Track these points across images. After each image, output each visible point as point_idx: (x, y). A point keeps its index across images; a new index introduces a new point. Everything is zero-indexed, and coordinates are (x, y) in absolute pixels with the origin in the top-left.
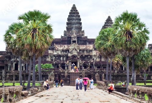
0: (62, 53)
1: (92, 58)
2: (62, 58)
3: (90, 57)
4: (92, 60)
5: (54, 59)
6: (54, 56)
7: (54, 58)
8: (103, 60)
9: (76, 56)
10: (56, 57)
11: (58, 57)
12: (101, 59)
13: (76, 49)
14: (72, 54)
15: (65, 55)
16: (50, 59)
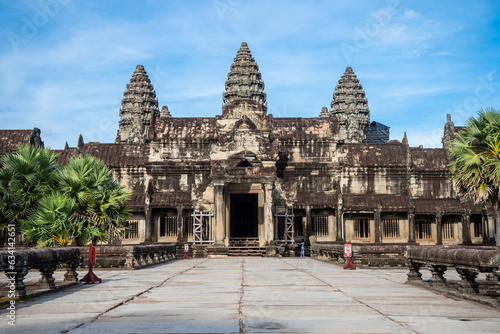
0: (189, 155)
1: (329, 176)
2: (184, 180)
3: (320, 175)
4: (328, 189)
5: (146, 184)
6: (149, 173)
7: (148, 178)
8: (381, 186)
9: (256, 161)
10: (155, 174)
11: (168, 175)
12: (372, 185)
13: (252, 126)
14: (231, 148)
15: (198, 163)
16: (130, 184)
